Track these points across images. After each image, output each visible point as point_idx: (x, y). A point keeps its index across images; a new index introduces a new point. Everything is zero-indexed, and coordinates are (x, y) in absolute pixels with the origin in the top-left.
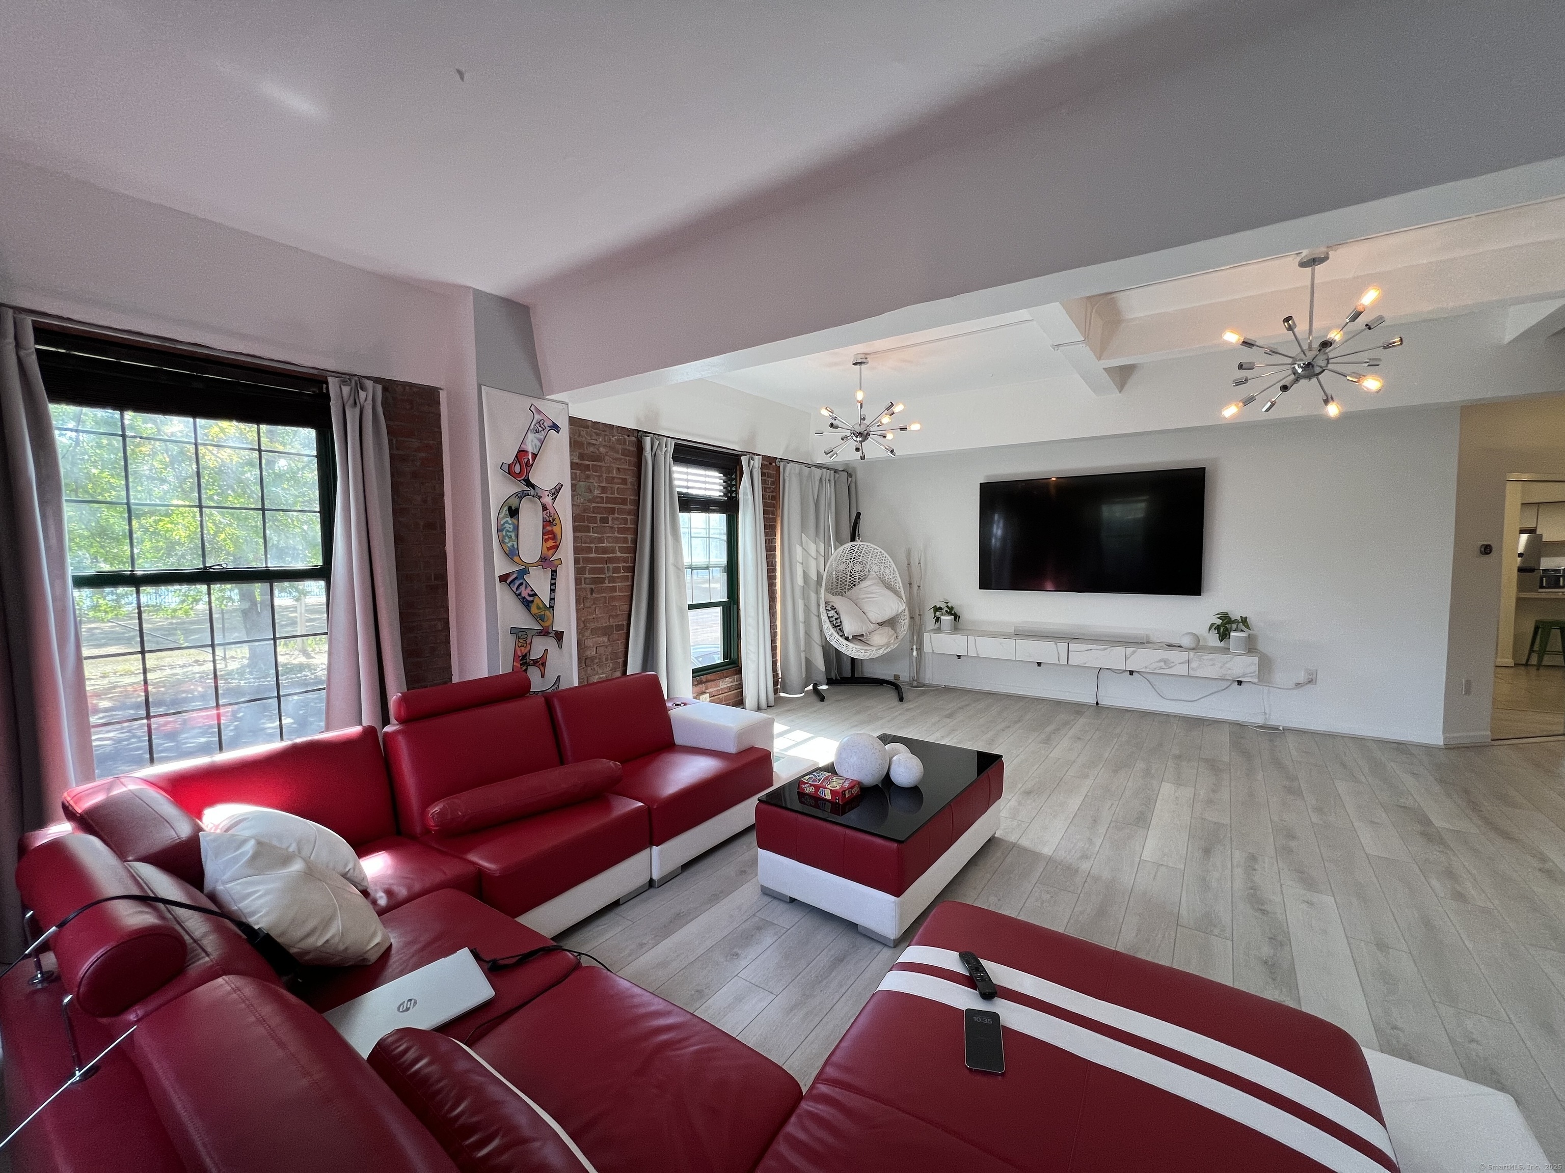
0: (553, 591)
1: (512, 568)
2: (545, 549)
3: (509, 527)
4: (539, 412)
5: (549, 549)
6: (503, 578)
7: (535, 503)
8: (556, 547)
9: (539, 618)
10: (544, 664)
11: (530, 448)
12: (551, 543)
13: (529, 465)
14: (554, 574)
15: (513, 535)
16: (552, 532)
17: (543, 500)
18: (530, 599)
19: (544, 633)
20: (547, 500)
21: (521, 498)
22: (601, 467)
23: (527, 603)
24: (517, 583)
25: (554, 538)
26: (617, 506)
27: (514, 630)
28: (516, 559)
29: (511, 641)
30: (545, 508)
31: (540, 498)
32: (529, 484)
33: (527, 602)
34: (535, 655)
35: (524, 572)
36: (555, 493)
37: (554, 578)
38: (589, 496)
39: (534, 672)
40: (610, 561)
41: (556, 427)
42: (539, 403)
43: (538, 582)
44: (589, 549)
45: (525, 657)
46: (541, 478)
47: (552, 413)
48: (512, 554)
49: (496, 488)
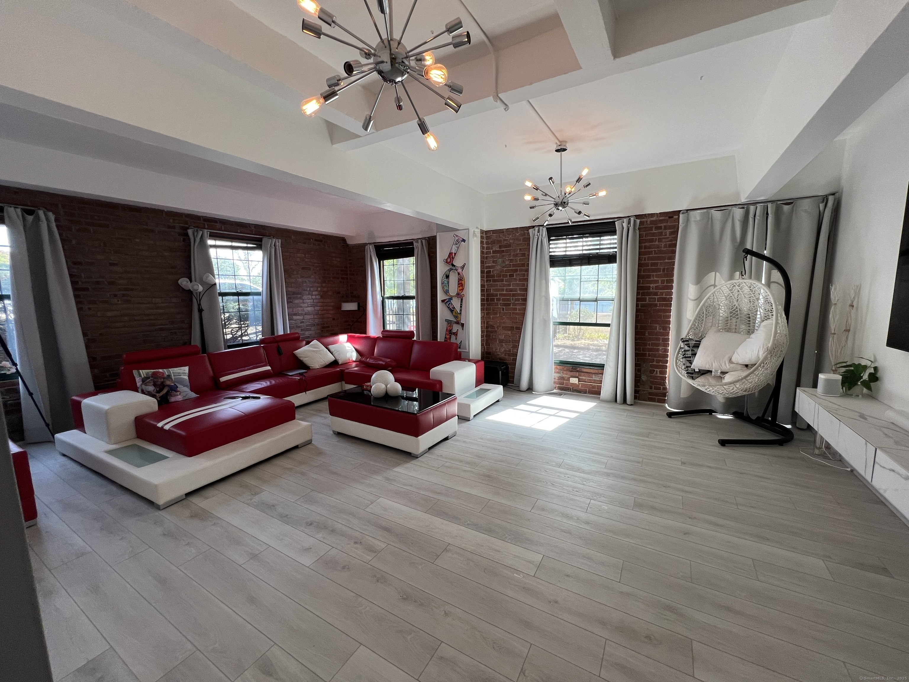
0: (461, 307)
1: (445, 297)
2: (459, 290)
3: (446, 282)
4: (457, 236)
5: (460, 290)
6: (443, 301)
7: (455, 272)
8: (463, 289)
9: (456, 317)
10: (457, 335)
11: (453, 251)
12: (461, 288)
13: (453, 258)
14: (462, 299)
15: (447, 285)
16: (461, 283)
17: (458, 271)
18: (453, 309)
19: (457, 323)
20: (460, 270)
21: (450, 271)
22: (510, 250)
23: (452, 311)
24: (448, 303)
25: (462, 286)
26: (519, 268)
27: (446, 320)
28: (448, 294)
29: (445, 324)
30: (459, 274)
31: (457, 270)
32: (453, 265)
34: (454, 330)
35: (451, 299)
36: (463, 267)
37: (462, 302)
38: (504, 265)
39: (453, 337)
40: (514, 295)
41: (464, 241)
42: (457, 233)
43: (456, 303)
44: (503, 290)
45: (450, 331)
46: (458, 262)
47: (462, 235)
48: (446, 292)
49: (441, 269)
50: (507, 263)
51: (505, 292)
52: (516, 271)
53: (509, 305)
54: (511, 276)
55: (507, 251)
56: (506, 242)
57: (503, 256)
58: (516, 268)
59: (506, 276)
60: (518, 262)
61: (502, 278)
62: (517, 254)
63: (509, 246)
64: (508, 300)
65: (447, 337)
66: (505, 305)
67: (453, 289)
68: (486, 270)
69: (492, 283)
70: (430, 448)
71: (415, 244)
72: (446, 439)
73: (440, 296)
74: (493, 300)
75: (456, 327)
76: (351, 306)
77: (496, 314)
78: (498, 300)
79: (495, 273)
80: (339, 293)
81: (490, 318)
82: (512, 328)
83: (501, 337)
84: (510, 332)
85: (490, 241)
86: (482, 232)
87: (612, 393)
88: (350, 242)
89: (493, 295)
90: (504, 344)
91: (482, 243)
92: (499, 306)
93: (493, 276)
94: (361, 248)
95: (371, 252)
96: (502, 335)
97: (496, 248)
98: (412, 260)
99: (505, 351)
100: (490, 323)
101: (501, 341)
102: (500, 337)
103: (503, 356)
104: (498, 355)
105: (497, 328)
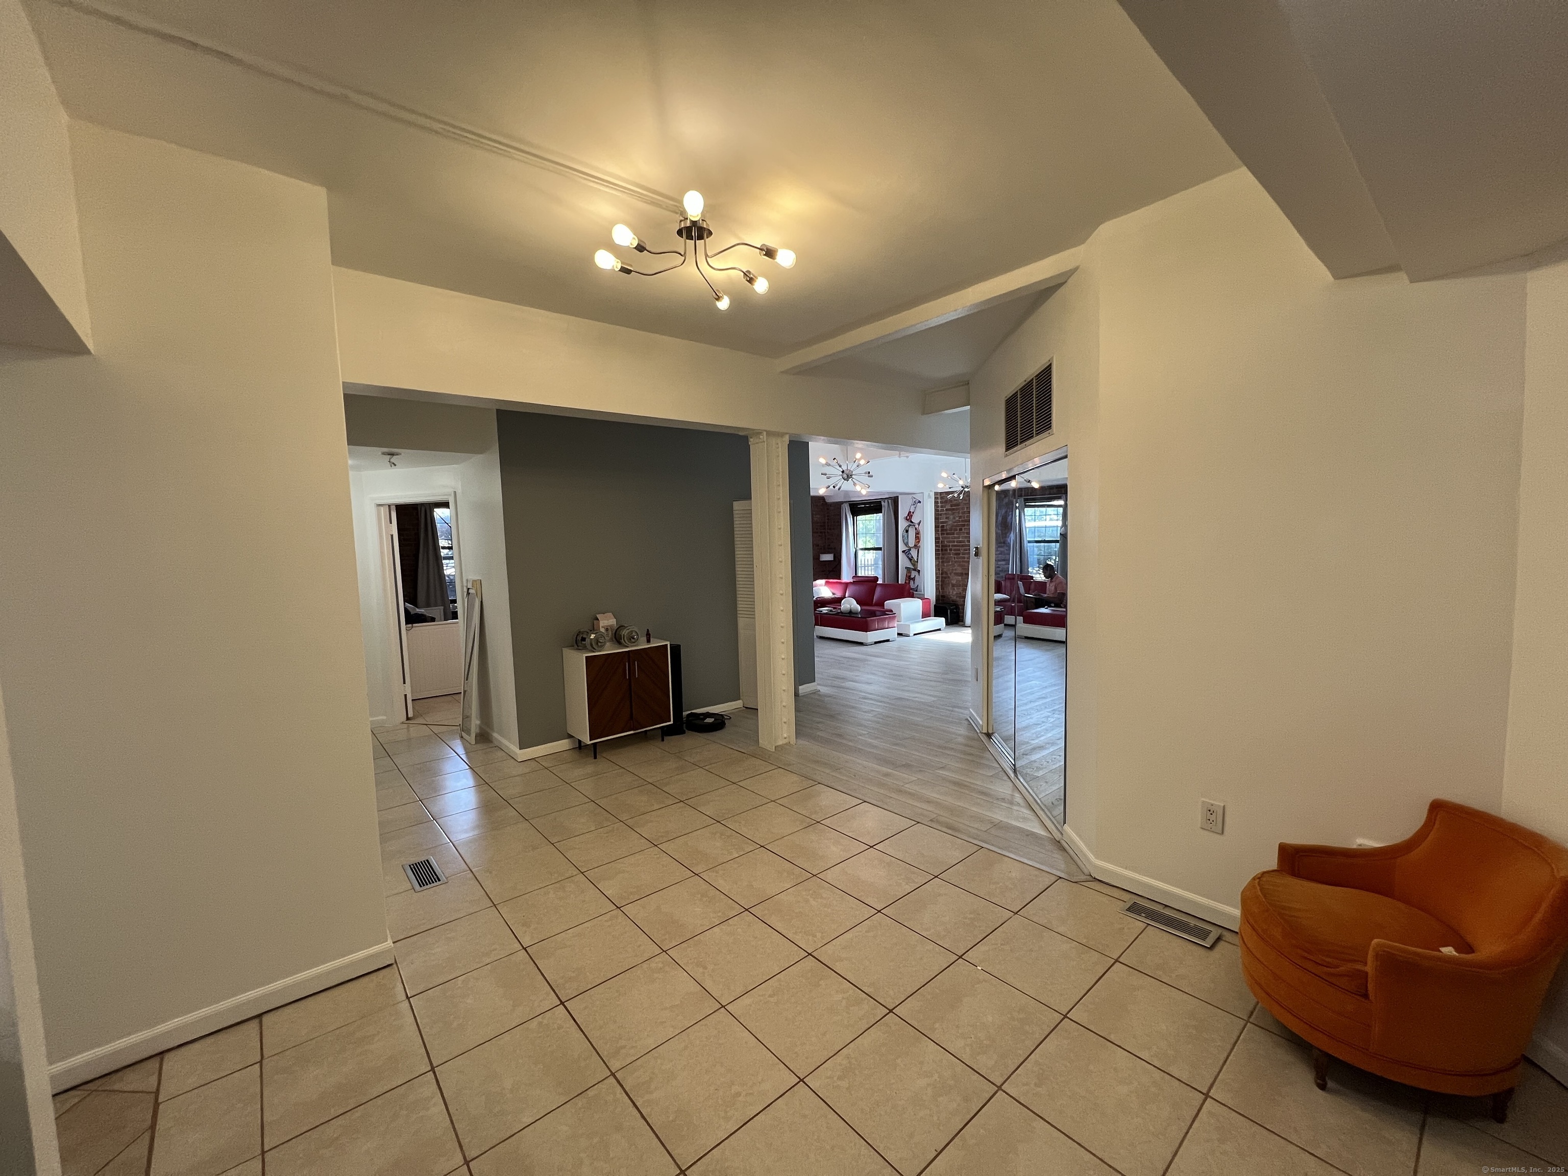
0: (918, 556)
1: (906, 548)
2: (916, 542)
3: (906, 536)
4: (914, 498)
6: (903, 552)
7: (913, 528)
8: (919, 542)
9: (914, 565)
10: (914, 579)
11: (912, 511)
12: (918, 540)
13: (912, 516)
14: (918, 550)
15: (907, 538)
18: (911, 558)
19: (915, 570)
20: (917, 526)
21: (909, 527)
23: (910, 560)
24: (908, 553)
25: (919, 538)
28: (908, 546)
29: (906, 570)
30: (916, 529)
31: (914, 526)
32: (911, 522)
34: (913, 576)
35: (910, 550)
36: (919, 524)
37: (918, 552)
38: (954, 520)
39: (912, 582)
40: (963, 546)
41: (920, 502)
42: (914, 496)
43: (914, 553)
44: (954, 542)
45: (910, 576)
46: (915, 520)
47: (919, 498)
48: (906, 544)
49: (902, 524)
50: (957, 519)
51: (956, 544)
52: (964, 525)
53: (959, 554)
54: (961, 530)
55: (955, 509)
56: (955, 502)
59: (955, 530)
60: (966, 519)
61: (951, 531)
62: (965, 512)
63: (958, 505)
65: (907, 582)
66: (956, 554)
67: (912, 543)
68: (941, 525)
69: (945, 535)
70: (876, 643)
71: (883, 503)
72: (888, 641)
73: (902, 547)
74: (946, 550)
75: (913, 574)
76: (827, 557)
77: (949, 562)
78: (951, 550)
79: (948, 527)
80: (818, 546)
81: (944, 566)
82: (961, 574)
83: (954, 582)
84: (960, 578)
85: (944, 500)
86: (936, 493)
88: (829, 501)
89: (946, 546)
90: (955, 588)
91: (936, 503)
92: (952, 555)
93: (946, 530)
94: (839, 505)
95: (846, 509)
96: (954, 579)
97: (948, 507)
98: (879, 516)
99: (957, 594)
100: (945, 570)
101: (953, 586)
102: (952, 582)
103: (955, 598)
104: (951, 597)
105: (950, 574)
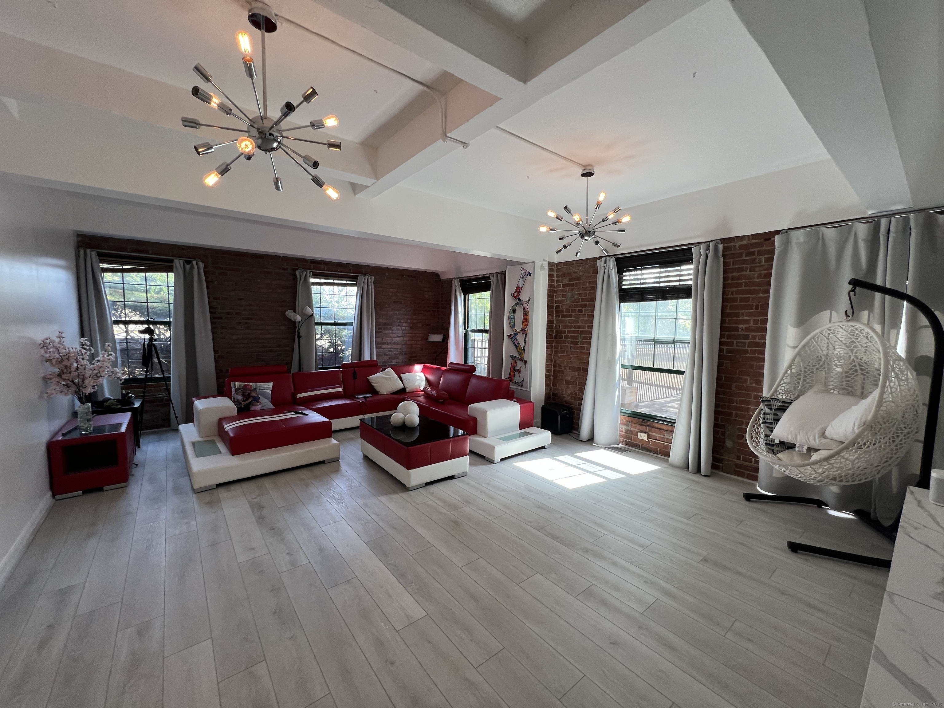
0: (525, 343)
1: (511, 333)
2: (523, 326)
3: (512, 317)
4: (524, 269)
5: (525, 325)
6: (509, 336)
7: (521, 307)
8: (527, 325)
9: (520, 353)
10: (520, 372)
11: (520, 285)
12: (525, 323)
13: (520, 292)
14: (526, 335)
15: (513, 320)
16: (526, 319)
17: (524, 306)
18: (517, 345)
19: (521, 359)
21: (516, 305)
22: (579, 283)
24: (514, 338)
25: (526, 321)
26: (588, 303)
27: (512, 356)
28: (514, 329)
29: (510, 360)
30: (524, 308)
31: (522, 305)
32: (519, 300)
33: (517, 346)
34: (518, 368)
35: (516, 334)
36: (528, 302)
37: (525, 338)
38: (573, 299)
39: (517, 374)
40: (582, 332)
41: (530, 274)
42: (524, 267)
43: (520, 339)
44: (571, 327)
45: (515, 367)
46: (524, 297)
47: (528, 268)
48: (512, 327)
49: (509, 303)
50: (576, 297)
51: (573, 329)
52: (585, 306)
53: (577, 343)
54: (580, 311)
55: (576, 284)
56: (575, 275)
57: (572, 290)
58: (585, 303)
59: (574, 311)
60: (588, 297)
61: (570, 313)
62: (586, 287)
63: (578, 279)
64: (576, 337)
65: (512, 373)
66: (572, 343)
67: (519, 326)
68: (555, 305)
69: (560, 318)
70: (427, 484)
71: (491, 278)
72: (452, 477)
73: (507, 331)
74: (561, 337)
75: (519, 365)
76: (436, 338)
77: (563, 352)
78: (566, 337)
79: (564, 308)
80: (429, 325)
81: (557, 356)
82: (578, 369)
83: (569, 378)
84: (576, 374)
85: (560, 273)
86: (551, 264)
87: (682, 458)
88: (443, 277)
89: (561, 332)
90: (570, 386)
91: (550, 276)
92: (567, 344)
93: (562, 311)
94: (449, 282)
95: (457, 287)
96: (569, 375)
97: (566, 281)
98: (488, 294)
99: (571, 393)
100: (558, 362)
101: (568, 383)
102: (567, 378)
103: (568, 399)
104: (565, 397)
105: (565, 367)
